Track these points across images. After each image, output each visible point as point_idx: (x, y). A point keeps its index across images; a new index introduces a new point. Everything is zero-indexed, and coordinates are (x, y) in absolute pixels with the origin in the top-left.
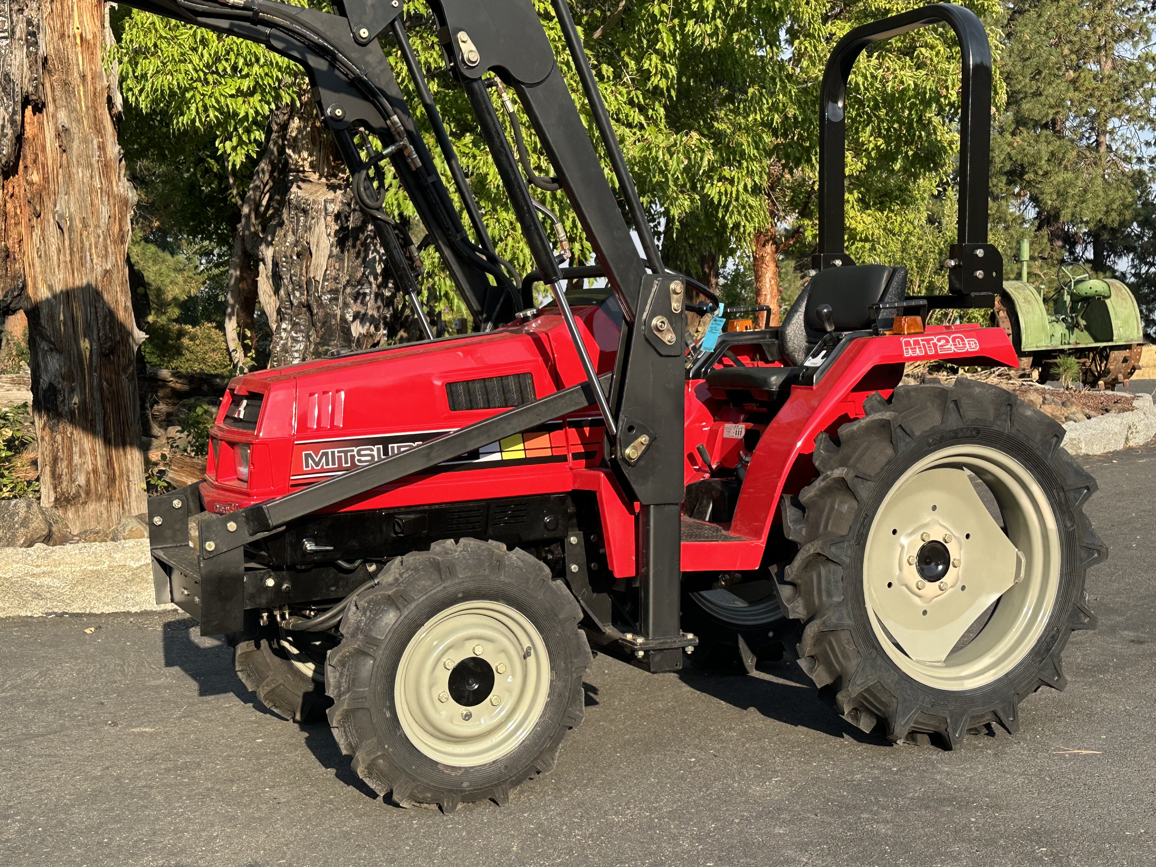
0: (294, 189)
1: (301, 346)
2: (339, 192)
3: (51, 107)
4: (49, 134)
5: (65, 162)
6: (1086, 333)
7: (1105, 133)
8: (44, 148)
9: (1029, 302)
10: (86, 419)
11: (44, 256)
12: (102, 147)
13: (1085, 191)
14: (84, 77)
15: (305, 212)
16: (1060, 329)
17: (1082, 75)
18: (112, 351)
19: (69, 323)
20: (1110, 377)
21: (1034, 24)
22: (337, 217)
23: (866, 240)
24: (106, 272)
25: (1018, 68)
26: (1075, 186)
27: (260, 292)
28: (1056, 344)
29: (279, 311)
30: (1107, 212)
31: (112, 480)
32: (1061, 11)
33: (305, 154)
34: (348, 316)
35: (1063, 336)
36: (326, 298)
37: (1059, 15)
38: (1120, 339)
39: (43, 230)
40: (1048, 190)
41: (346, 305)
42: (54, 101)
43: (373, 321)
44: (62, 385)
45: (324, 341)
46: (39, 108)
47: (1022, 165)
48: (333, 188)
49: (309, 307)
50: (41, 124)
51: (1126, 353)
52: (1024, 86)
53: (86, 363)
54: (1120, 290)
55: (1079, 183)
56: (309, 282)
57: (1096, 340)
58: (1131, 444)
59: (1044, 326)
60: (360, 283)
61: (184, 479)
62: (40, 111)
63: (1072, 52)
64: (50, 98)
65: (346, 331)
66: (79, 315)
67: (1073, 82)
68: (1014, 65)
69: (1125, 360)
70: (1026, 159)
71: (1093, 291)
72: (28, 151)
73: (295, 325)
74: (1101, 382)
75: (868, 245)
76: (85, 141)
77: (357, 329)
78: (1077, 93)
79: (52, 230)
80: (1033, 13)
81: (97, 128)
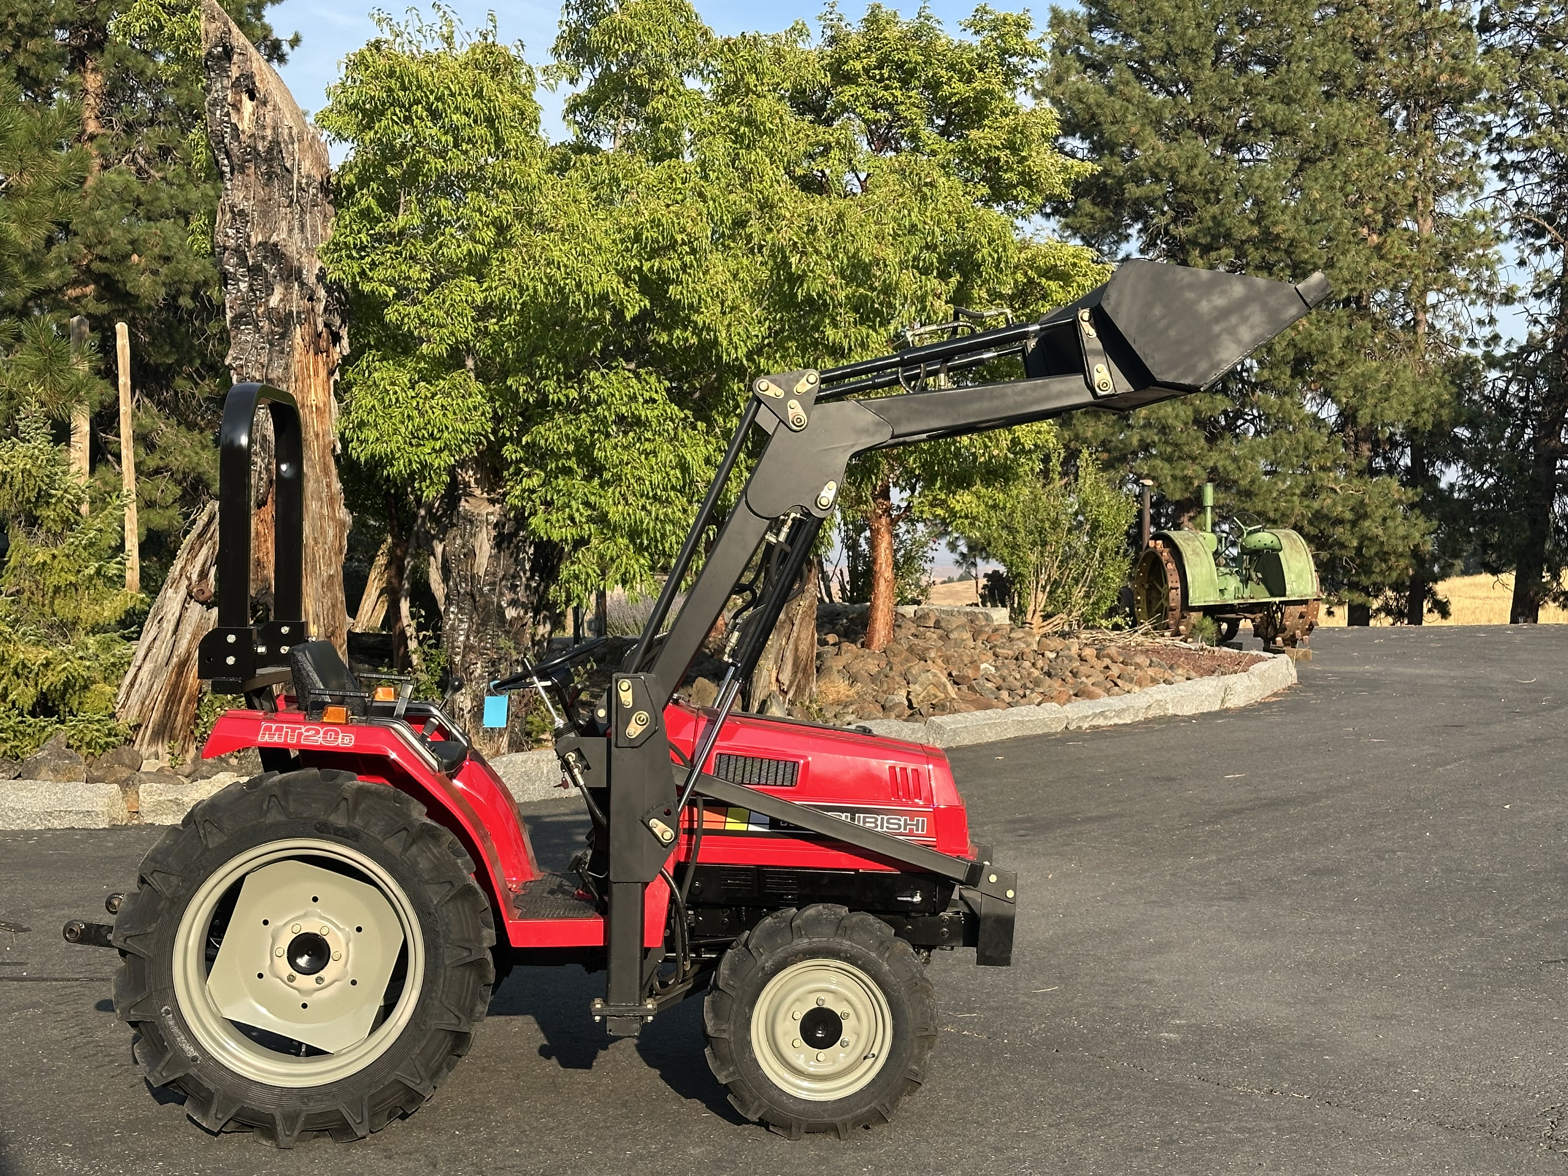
0: (463, 503)
1: (465, 626)
2: (498, 506)
6: (1262, 586)
7: (1425, 309)
9: (1198, 554)
12: (329, 486)
13: (1389, 387)
14: (317, 435)
15: (471, 522)
16: (1233, 583)
17: (1389, 240)
18: (333, 634)
20: (1288, 634)
21: (1327, 178)
22: (496, 525)
24: (330, 576)
25: (1305, 233)
26: (1376, 380)
27: (432, 581)
28: (1229, 599)
29: (447, 597)
30: (1416, 413)
32: (1363, 160)
33: (471, 473)
34: (503, 603)
35: (1237, 589)
36: (486, 589)
37: (1360, 165)
38: (1293, 594)
40: (1344, 383)
41: (502, 594)
43: (523, 606)
45: (484, 623)
47: (1309, 354)
48: (492, 502)
49: (473, 596)
51: (1302, 608)
52: (1312, 256)
54: (1295, 541)
55: (1382, 376)
56: (473, 577)
57: (1273, 595)
59: (1212, 580)
60: (514, 577)
63: (1376, 211)
65: (502, 614)
67: (1378, 248)
68: (1298, 231)
69: (1302, 616)
70: (1313, 346)
71: (1262, 544)
73: (460, 609)
74: (1279, 639)
76: (317, 481)
77: (511, 613)
78: (1382, 263)
80: (1326, 165)
81: (326, 472)
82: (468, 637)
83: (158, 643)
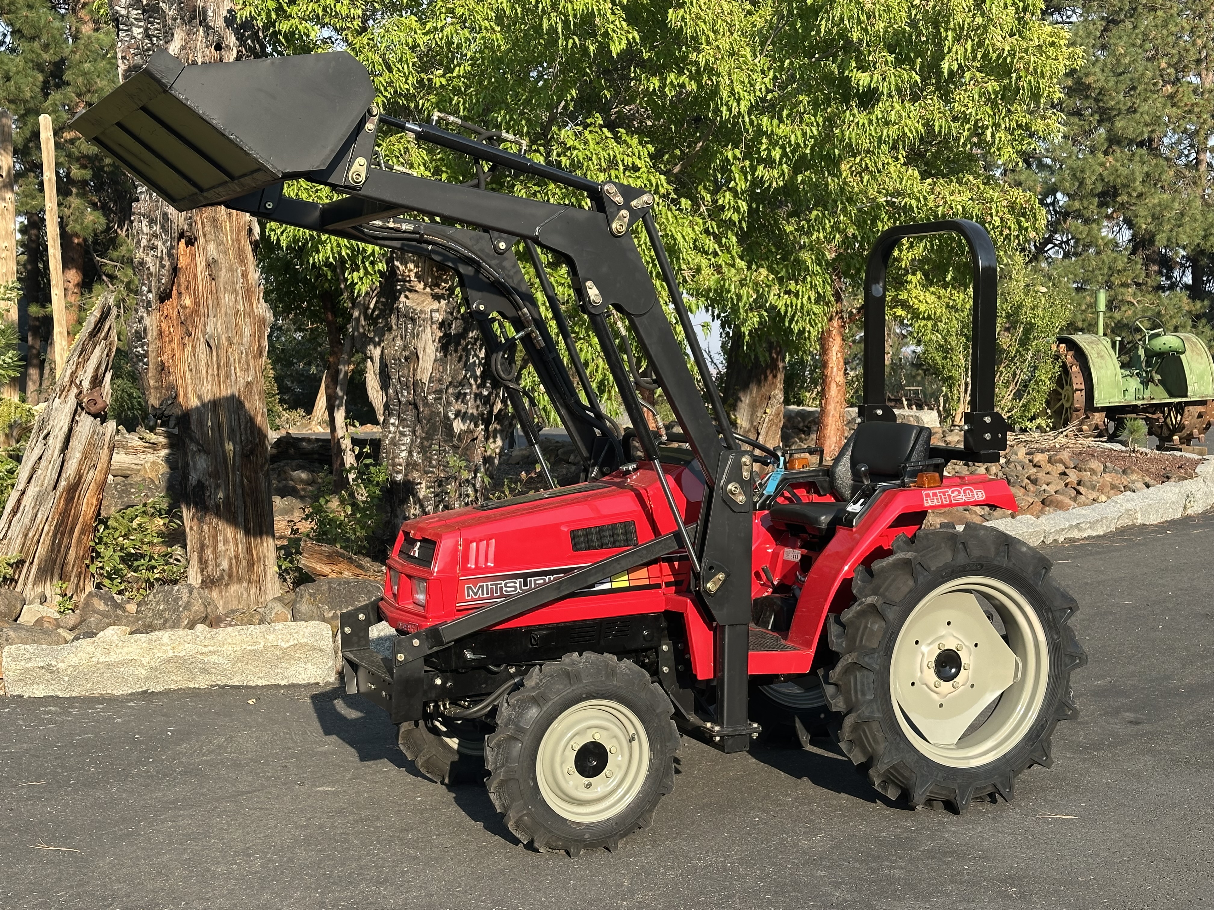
0: (402, 298)
1: (407, 440)
2: (443, 302)
3: (202, 241)
4: (201, 265)
5: (214, 289)
6: (1160, 387)
7: (1204, 151)
8: (195, 276)
9: (1102, 357)
10: (229, 512)
11: (195, 370)
12: (245, 275)
13: (1182, 214)
14: (229, 214)
15: (413, 320)
16: (1134, 384)
17: (1181, 89)
18: (252, 451)
19: (216, 428)
20: (1185, 432)
21: (1129, 36)
22: (442, 325)
23: (929, 318)
24: (248, 383)
25: (1111, 84)
26: (1172, 209)
27: (369, 388)
28: (1130, 399)
29: (386, 406)
30: (1205, 237)
31: (251, 564)
32: (1159, 22)
33: (411, 266)
34: (450, 414)
35: (1137, 390)
36: (430, 398)
37: (1156, 26)
38: (1195, 395)
39: (194, 347)
40: (1142, 212)
41: (449, 404)
42: (205, 235)
43: (472, 418)
44: (209, 482)
45: (429, 437)
46: (190, 242)
47: (1114, 187)
48: (437, 297)
49: (416, 406)
50: (193, 255)
51: (1200, 409)
52: (1118, 103)
53: (230, 462)
54: (1196, 345)
55: (1176, 205)
56: (415, 384)
57: (1172, 395)
58: (1190, 512)
59: (1116, 381)
60: (461, 384)
61: (314, 565)
62: (193, 244)
63: (1169, 65)
64: (201, 233)
65: (449, 427)
66: (224, 421)
67: (1171, 97)
68: (1107, 81)
69: (1200, 416)
70: (1119, 181)
71: (1167, 347)
72: (182, 279)
73: (402, 420)
74: (1176, 438)
75: (930, 324)
76: (231, 269)
77: (458, 426)
78: (1175, 109)
79: (202, 347)
80: (1129, 25)
81: (241, 259)
82: (410, 453)
83: (43, 462)
